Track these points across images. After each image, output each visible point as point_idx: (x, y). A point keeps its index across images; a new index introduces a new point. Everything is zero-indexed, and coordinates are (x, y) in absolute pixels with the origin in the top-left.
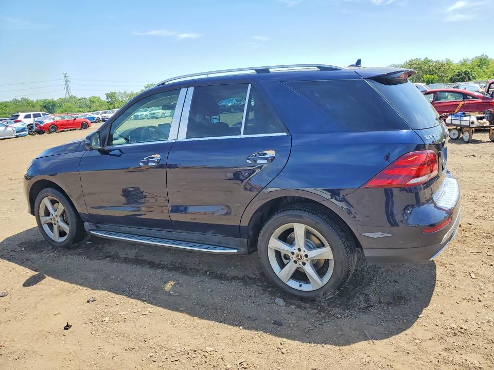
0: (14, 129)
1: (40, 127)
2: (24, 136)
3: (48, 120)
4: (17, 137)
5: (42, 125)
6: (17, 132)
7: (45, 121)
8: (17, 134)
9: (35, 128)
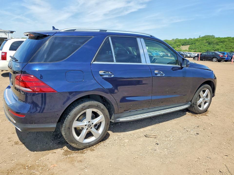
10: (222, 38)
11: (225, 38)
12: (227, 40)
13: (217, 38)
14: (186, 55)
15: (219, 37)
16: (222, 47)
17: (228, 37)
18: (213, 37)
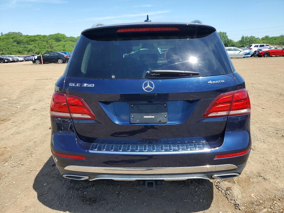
0: (244, 53)
1: (259, 53)
2: (248, 57)
3: (265, 49)
4: (244, 57)
5: (260, 52)
6: (245, 55)
7: (263, 49)
8: (245, 56)
9: (257, 53)
10: (31, 36)
11: (34, 36)
12: (37, 38)
13: (26, 36)
14: (8, 59)
15: (27, 35)
16: (35, 47)
17: (38, 35)
18: (20, 34)
